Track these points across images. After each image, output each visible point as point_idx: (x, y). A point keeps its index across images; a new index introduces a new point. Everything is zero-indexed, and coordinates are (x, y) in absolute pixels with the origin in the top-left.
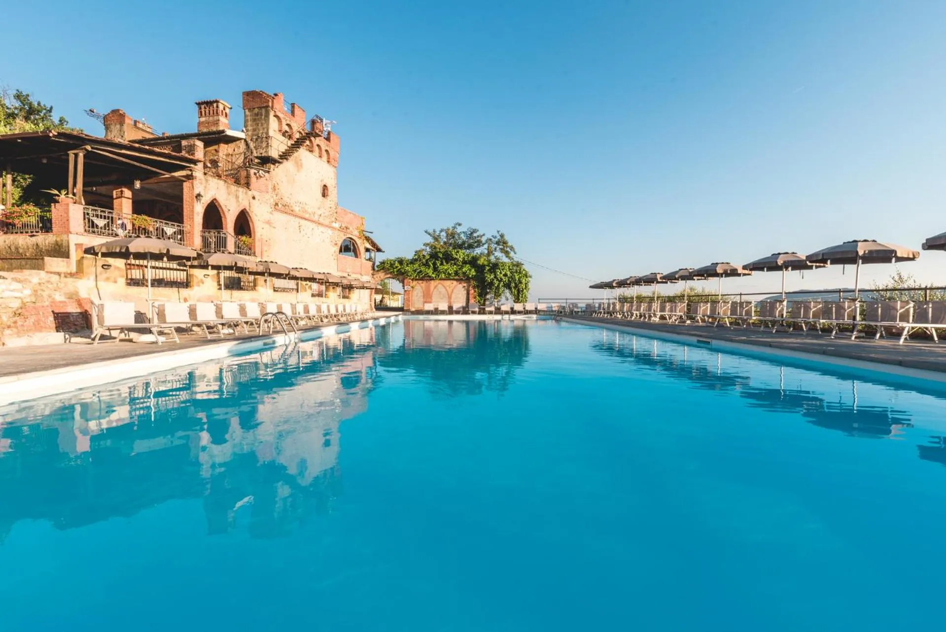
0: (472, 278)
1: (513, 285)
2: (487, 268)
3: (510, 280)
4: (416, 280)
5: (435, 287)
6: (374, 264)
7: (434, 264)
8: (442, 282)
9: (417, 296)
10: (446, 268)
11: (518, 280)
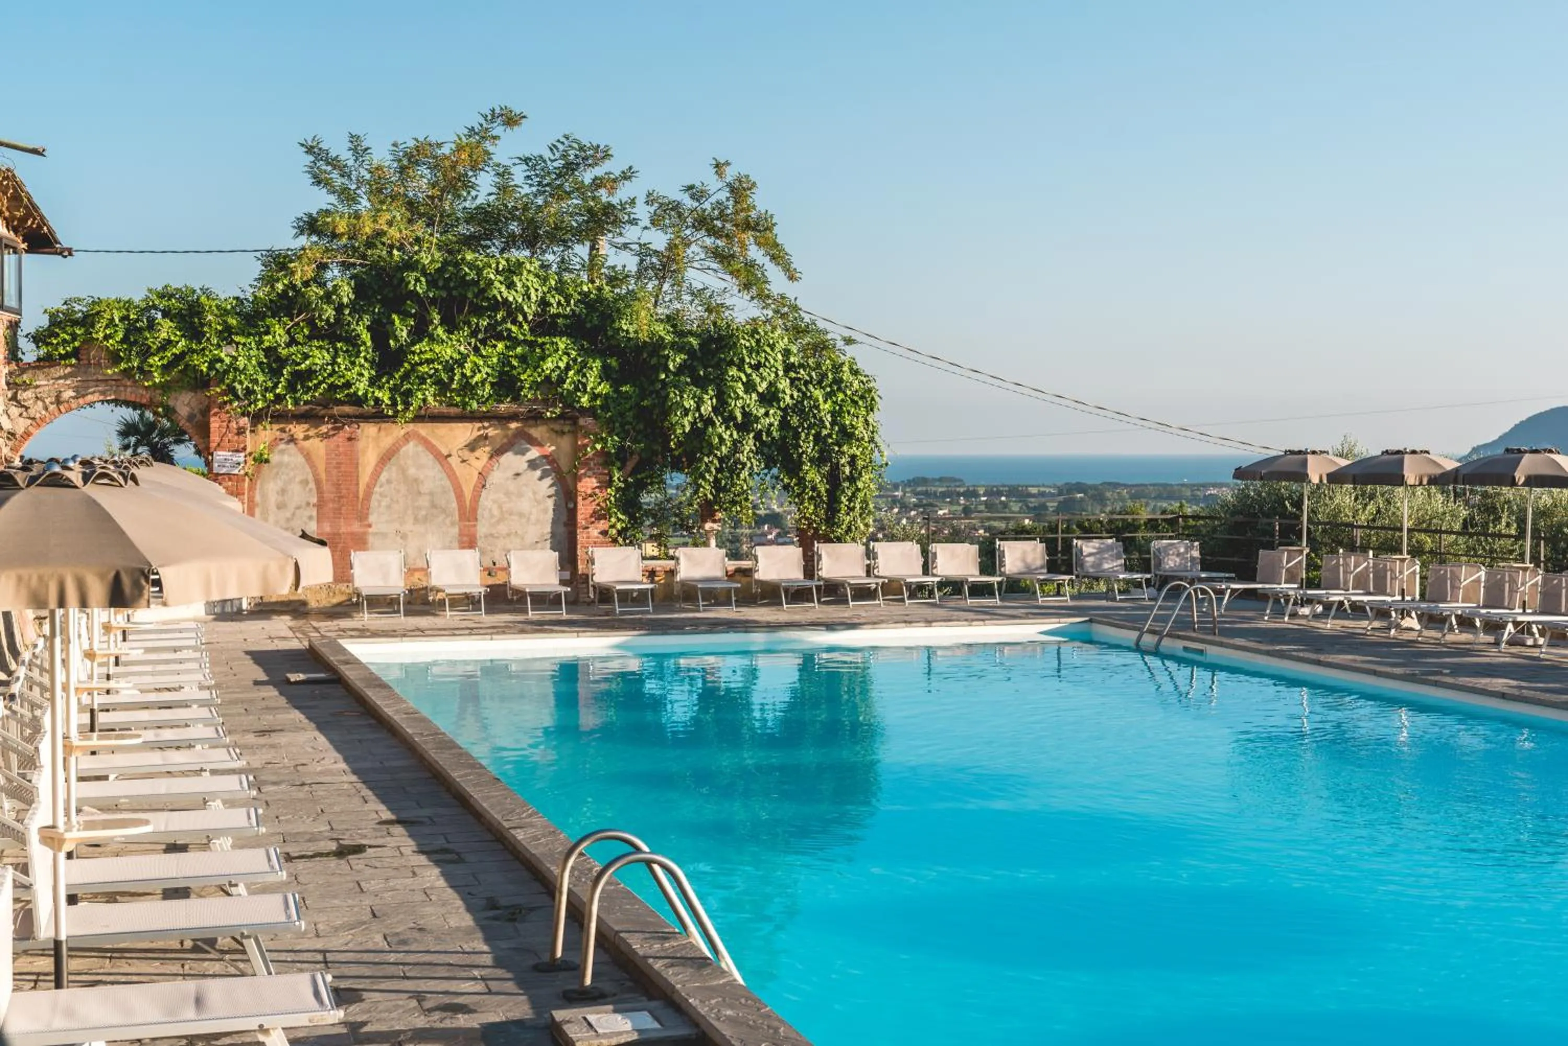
0: (590, 412)
1: (808, 447)
2: (676, 360)
3: (795, 420)
4: (280, 417)
5: (386, 458)
6: (14, 326)
7: (380, 332)
8: (423, 429)
9: (281, 506)
10: (448, 353)
11: (833, 423)
